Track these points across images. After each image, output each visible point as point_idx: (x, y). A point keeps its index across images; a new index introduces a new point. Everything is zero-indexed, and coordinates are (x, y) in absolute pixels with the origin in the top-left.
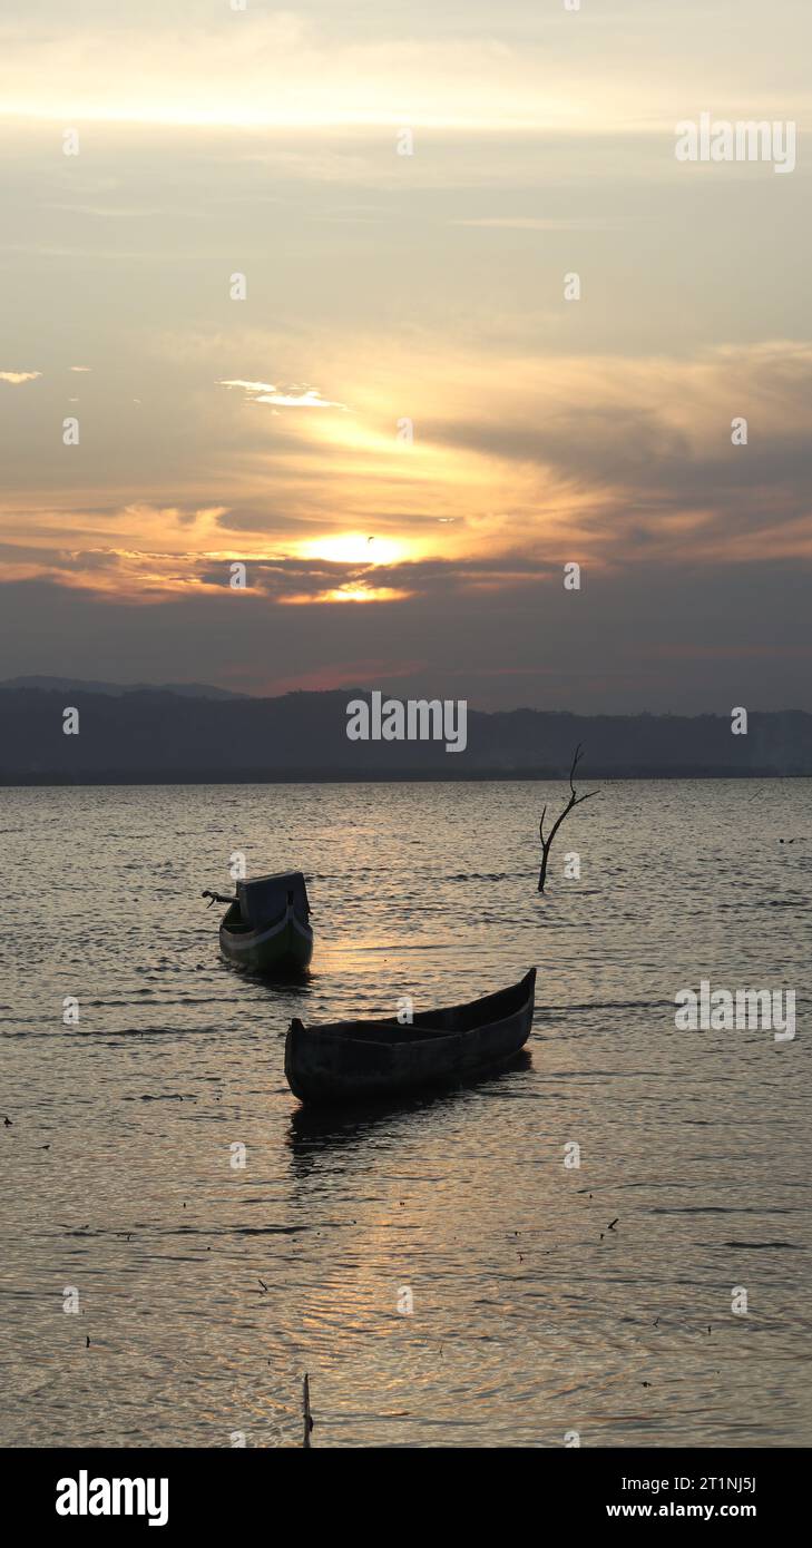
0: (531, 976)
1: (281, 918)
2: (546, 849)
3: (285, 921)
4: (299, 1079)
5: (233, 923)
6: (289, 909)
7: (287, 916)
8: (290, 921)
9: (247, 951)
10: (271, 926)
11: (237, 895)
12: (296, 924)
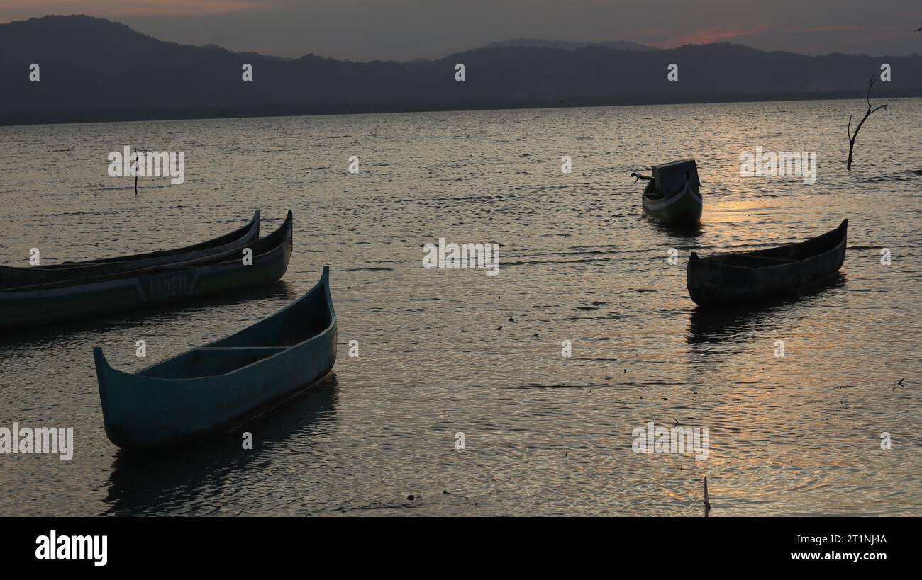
0: (844, 224)
1: (682, 189)
2: (852, 142)
3: (684, 192)
4: (695, 291)
5: (651, 193)
6: (687, 183)
7: (685, 189)
8: (688, 190)
9: (660, 210)
10: (676, 194)
11: (653, 176)
12: (692, 193)
